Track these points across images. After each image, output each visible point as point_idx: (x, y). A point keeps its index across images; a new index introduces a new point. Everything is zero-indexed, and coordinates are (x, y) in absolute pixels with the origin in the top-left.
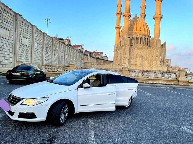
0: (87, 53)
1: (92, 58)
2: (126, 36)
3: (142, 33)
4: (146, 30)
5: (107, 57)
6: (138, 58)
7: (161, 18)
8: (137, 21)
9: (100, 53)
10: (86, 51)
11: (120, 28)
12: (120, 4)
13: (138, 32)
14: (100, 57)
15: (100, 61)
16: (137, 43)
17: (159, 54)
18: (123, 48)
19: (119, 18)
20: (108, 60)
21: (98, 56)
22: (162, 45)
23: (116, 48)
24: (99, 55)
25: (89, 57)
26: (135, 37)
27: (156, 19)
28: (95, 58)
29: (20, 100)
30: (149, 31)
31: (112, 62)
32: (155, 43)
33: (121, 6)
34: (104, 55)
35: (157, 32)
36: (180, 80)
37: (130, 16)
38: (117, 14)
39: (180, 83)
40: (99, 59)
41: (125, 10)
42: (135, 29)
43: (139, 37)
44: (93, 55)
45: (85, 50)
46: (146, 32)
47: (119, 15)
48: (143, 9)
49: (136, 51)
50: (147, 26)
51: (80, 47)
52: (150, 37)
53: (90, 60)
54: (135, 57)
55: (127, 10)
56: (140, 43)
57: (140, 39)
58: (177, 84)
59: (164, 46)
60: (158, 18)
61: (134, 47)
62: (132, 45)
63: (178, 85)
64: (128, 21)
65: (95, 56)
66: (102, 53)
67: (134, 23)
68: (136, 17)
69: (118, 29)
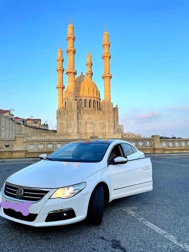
0: (18, 121)
1: (27, 128)
2: (72, 98)
3: (91, 94)
4: (95, 91)
5: (47, 125)
6: (89, 126)
7: (111, 77)
8: (84, 80)
9: (37, 121)
10: (17, 118)
11: (63, 88)
12: (61, 58)
13: (86, 93)
14: (37, 125)
15: (38, 130)
16: (85, 106)
17: (111, 119)
18: (70, 113)
19: (61, 75)
20: (49, 129)
21: (35, 125)
22: (114, 109)
23: (59, 113)
24: (36, 123)
25: (23, 126)
26: (83, 99)
27: (105, 79)
28: (31, 127)
29: (47, 192)
30: (98, 93)
31: (55, 131)
32: (106, 107)
33: (63, 60)
34: (42, 123)
35: (107, 94)
36: (155, 147)
37: (75, 73)
38: (58, 70)
39: (156, 152)
40: (37, 128)
41: (69, 67)
42: (82, 89)
43: (88, 99)
44: (28, 123)
45: (14, 117)
46: (96, 94)
47: (61, 72)
48: (89, 66)
49: (86, 117)
50: (96, 87)
51: (8, 113)
52: (100, 99)
53: (25, 130)
54: (84, 124)
55: (71, 66)
56: (90, 107)
57: (88, 102)
58: (153, 152)
59: (115, 110)
60: (108, 77)
61: (82, 111)
62: (80, 108)
63: (154, 154)
64: (73, 79)
65: (30, 125)
66: (40, 120)
67: (80, 82)
68: (82, 76)
69: (61, 89)
